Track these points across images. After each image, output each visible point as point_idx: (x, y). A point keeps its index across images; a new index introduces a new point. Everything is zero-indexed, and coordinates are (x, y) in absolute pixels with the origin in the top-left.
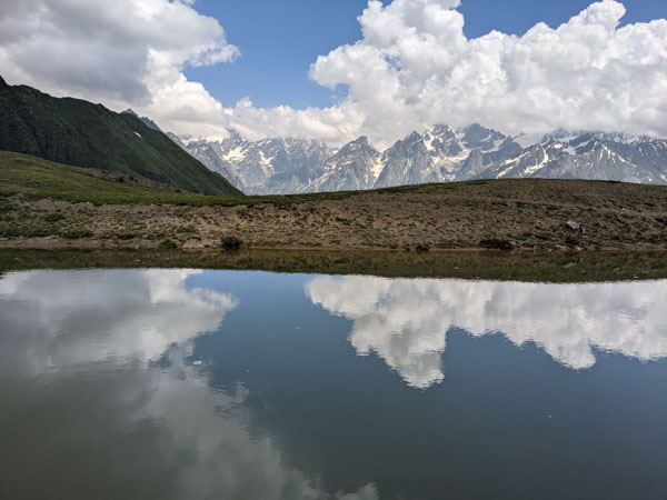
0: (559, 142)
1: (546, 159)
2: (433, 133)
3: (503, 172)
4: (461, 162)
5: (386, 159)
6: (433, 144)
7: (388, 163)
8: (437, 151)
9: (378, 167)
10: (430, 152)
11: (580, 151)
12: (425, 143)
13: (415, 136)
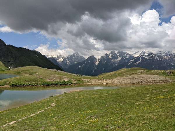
1: (141, 60)
2: (111, 54)
3: (130, 64)
4: (119, 61)
5: (99, 61)
6: (111, 56)
7: (100, 61)
8: (112, 58)
9: (97, 63)
10: (111, 59)
11: (150, 58)
12: (109, 56)
13: (106, 55)
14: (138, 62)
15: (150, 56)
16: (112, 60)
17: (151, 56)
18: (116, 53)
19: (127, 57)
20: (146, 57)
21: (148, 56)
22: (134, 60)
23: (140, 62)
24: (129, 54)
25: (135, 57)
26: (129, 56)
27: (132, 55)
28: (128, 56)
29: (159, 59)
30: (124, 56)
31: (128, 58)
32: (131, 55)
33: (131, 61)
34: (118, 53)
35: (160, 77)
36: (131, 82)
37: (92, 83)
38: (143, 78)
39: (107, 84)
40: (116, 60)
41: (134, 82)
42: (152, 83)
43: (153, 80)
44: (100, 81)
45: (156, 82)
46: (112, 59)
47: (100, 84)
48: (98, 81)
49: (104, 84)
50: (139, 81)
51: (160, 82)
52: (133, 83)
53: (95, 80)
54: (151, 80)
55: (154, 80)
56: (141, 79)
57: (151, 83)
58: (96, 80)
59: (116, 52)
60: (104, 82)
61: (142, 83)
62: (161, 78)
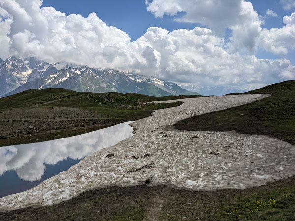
0: (73, 68)
1: (68, 75)
2: (11, 60)
6: (12, 65)
11: (82, 72)
12: (7, 65)
13: (1, 61)
17: (84, 69)
18: (23, 60)
20: (76, 72)
21: (79, 69)
24: (48, 64)
25: (58, 70)
27: (54, 66)
28: (46, 67)
29: (96, 76)
30: (37, 67)
32: (51, 66)
35: (80, 113)
43: (62, 122)
54: (58, 120)
55: (65, 120)
57: (56, 129)
62: (83, 115)
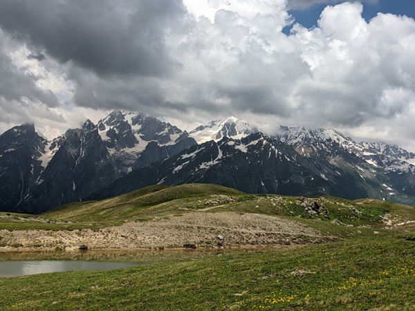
0: (231, 139)
1: (220, 155)
2: (108, 123)
3: (179, 167)
4: (138, 154)
5: (56, 149)
6: (108, 134)
7: (58, 152)
8: (113, 141)
9: (47, 156)
10: (106, 143)
11: (251, 148)
12: (100, 132)
13: (89, 125)
14: (211, 163)
15: (252, 143)
16: (112, 151)
17: (257, 141)
18: (130, 122)
19: (170, 140)
20: (237, 147)
21: (245, 141)
22: (197, 154)
23: (216, 162)
24: (180, 131)
25: (199, 143)
26: (178, 136)
27: (191, 135)
28: (174, 137)
29: (283, 156)
30: (158, 137)
31: (173, 143)
32: (186, 134)
33: (185, 156)
34: (135, 121)
35: (281, 223)
36: (182, 243)
37: (16, 246)
38: (227, 225)
39: (84, 249)
40: (128, 150)
41: (191, 242)
42: (254, 247)
43: (259, 235)
44: (52, 239)
45: (270, 241)
46: (111, 145)
47: (53, 249)
48: (46, 239)
49: (72, 249)
50: (211, 236)
51: (280, 243)
52: (187, 246)
53: (30, 232)
54: (253, 232)
55: (262, 232)
56: (219, 228)
57: (252, 244)
58: (35, 232)
59: (128, 118)
60: (71, 242)
61: (219, 245)
62: (286, 228)
